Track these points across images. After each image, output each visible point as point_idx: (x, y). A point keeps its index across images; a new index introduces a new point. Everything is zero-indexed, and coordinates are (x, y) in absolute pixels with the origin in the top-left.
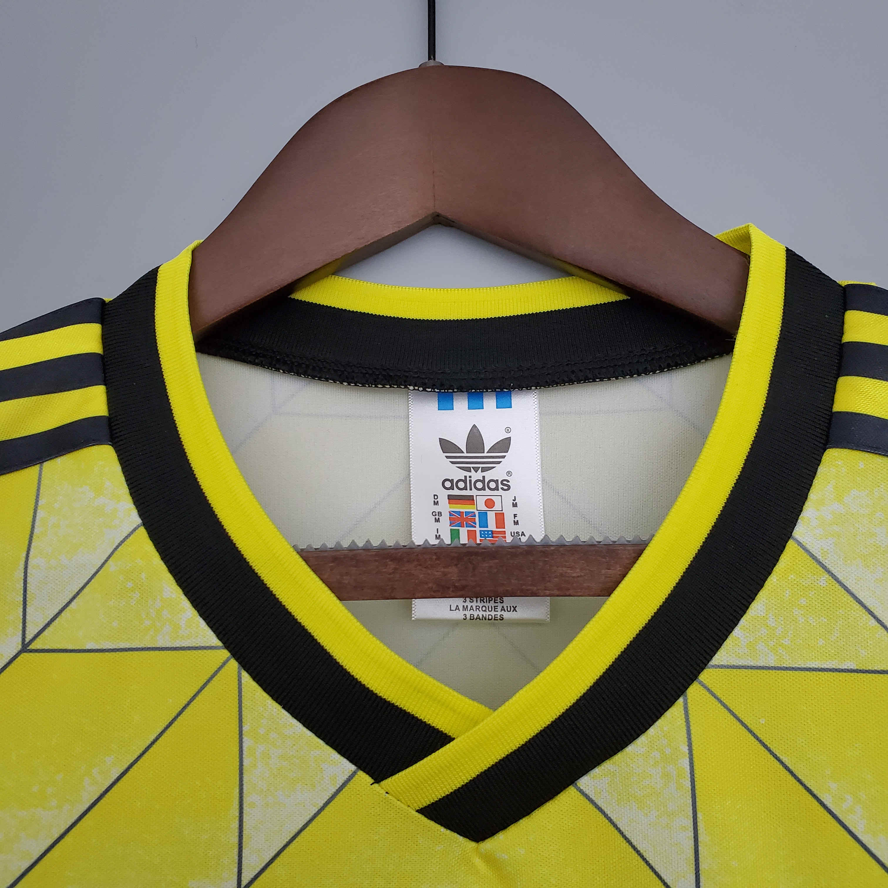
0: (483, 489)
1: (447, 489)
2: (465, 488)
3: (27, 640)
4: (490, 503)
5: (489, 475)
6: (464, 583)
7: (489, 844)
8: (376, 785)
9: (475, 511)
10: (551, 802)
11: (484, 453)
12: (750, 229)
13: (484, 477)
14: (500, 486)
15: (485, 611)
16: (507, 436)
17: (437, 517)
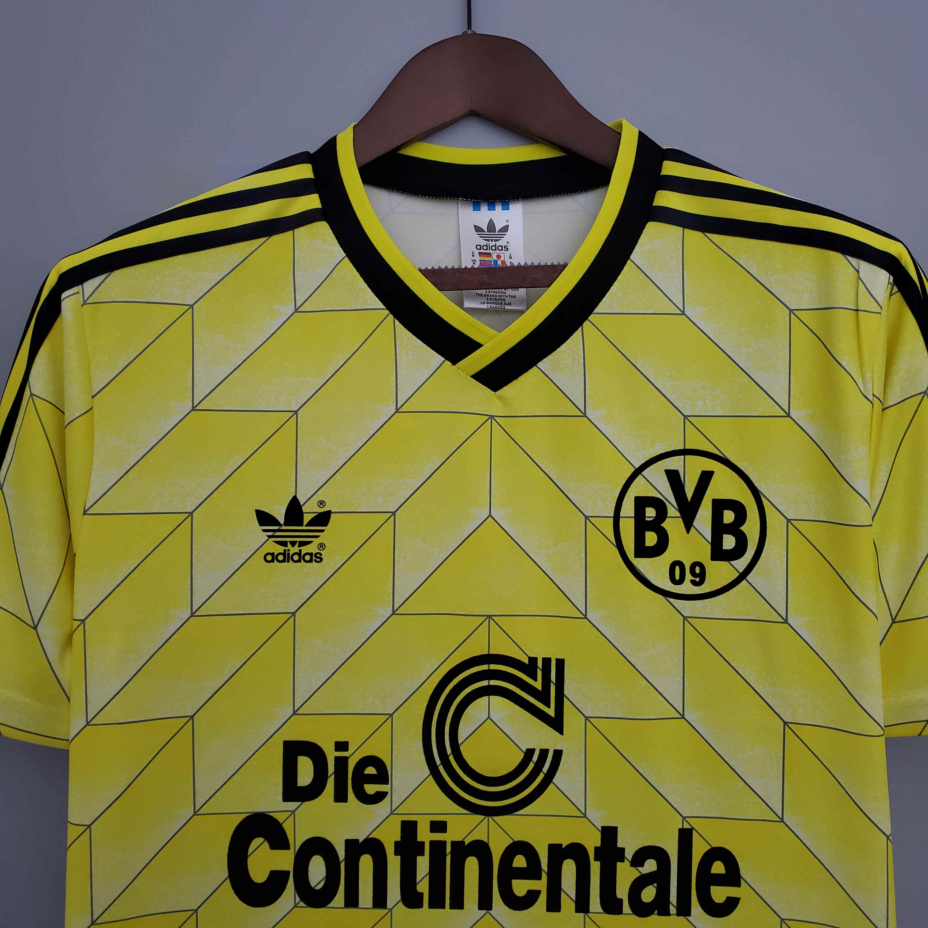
0: (495, 250)
1: (478, 249)
2: (487, 249)
3: (297, 307)
4: (499, 257)
5: (498, 243)
6: (490, 282)
7: (500, 392)
8: (453, 366)
9: (492, 260)
10: (526, 373)
11: (495, 232)
12: (623, 121)
13: (496, 244)
14: (504, 249)
15: (497, 304)
16: (507, 224)
17: (474, 262)
